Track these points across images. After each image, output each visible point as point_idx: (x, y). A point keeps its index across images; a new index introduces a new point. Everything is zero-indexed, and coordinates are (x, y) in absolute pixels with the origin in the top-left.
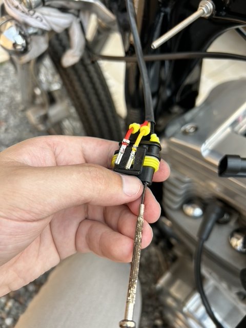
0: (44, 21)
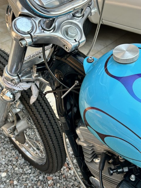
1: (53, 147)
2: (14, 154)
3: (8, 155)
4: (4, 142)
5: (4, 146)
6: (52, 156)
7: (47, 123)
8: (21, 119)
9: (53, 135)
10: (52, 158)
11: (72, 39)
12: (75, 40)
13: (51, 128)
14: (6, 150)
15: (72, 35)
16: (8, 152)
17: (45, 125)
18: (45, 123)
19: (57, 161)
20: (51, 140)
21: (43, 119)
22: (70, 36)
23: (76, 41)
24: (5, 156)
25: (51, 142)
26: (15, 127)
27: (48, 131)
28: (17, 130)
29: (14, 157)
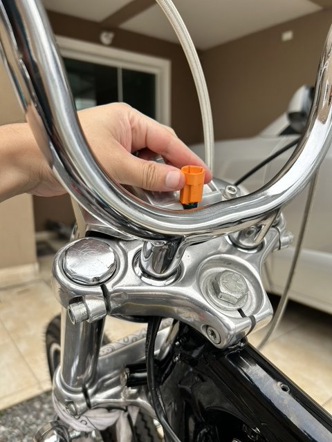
0: (89, 424)
11: (231, 307)
12: (240, 311)
15: (232, 295)
22: (225, 298)
23: (243, 315)
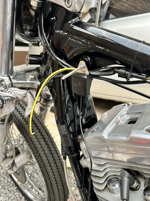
1: (55, 179)
2: (17, 196)
3: (11, 197)
4: (9, 185)
5: (10, 188)
6: (53, 192)
7: (46, 151)
8: (21, 153)
9: (53, 165)
10: (53, 194)
13: (51, 156)
14: (10, 192)
16: (12, 194)
17: (44, 153)
18: (44, 151)
19: (60, 198)
20: (52, 171)
21: (42, 146)
24: (9, 199)
25: (51, 174)
26: (14, 161)
27: (47, 160)
28: (16, 166)
29: (16, 199)
